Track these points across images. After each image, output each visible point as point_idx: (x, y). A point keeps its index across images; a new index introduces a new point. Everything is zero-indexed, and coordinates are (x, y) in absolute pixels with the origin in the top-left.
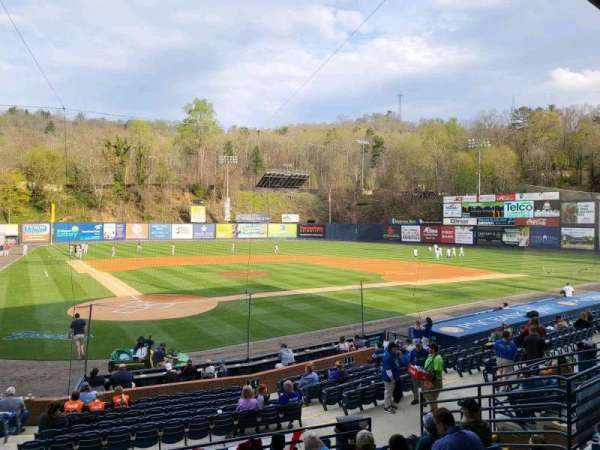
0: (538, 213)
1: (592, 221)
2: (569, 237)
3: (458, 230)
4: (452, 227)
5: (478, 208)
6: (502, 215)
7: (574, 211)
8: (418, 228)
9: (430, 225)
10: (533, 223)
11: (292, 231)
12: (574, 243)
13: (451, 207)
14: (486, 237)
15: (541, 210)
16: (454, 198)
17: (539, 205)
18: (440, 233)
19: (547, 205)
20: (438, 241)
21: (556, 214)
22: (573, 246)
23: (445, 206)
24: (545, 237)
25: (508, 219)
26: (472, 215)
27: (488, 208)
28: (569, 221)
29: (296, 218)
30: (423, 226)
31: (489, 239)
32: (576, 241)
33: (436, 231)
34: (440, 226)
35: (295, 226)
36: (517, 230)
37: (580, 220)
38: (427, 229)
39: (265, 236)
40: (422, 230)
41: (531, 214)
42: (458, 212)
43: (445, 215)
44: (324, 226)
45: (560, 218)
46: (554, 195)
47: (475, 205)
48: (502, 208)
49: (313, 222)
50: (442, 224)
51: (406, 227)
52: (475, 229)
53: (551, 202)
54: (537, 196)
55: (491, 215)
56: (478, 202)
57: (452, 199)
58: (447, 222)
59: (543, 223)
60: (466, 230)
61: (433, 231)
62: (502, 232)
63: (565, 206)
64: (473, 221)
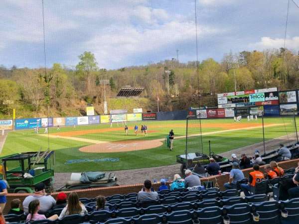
0: (267, 99)
1: (295, 101)
2: (284, 110)
3: (226, 110)
4: (223, 109)
5: (236, 98)
6: (248, 101)
7: (285, 96)
8: (205, 111)
9: (211, 109)
10: (265, 104)
11: (139, 117)
12: (287, 112)
13: (222, 99)
14: (241, 113)
15: (268, 97)
16: (223, 94)
17: (267, 95)
18: (217, 113)
19: (271, 94)
20: (216, 117)
21: (276, 98)
22: (286, 114)
23: (218, 99)
24: (272, 110)
25: (252, 103)
26: (233, 102)
27: (241, 98)
28: (284, 102)
29: (140, 110)
30: (208, 110)
31: (243, 113)
32: (288, 111)
33: (215, 112)
34: (216, 109)
35: (141, 115)
36: (257, 108)
37: (289, 100)
38: (210, 111)
39: (126, 120)
40: (207, 112)
41: (263, 99)
42: (225, 101)
43: (219, 103)
44: (155, 113)
46: (275, 89)
47: (234, 97)
48: (248, 98)
49: (150, 112)
50: (217, 108)
51: (199, 111)
52: (235, 109)
53: (273, 92)
54: (266, 90)
55: (243, 101)
56: (235, 95)
57: (222, 95)
58: (220, 107)
59: (270, 103)
60: (231, 110)
61: (213, 112)
62: (250, 109)
63: (280, 94)
64: (234, 105)
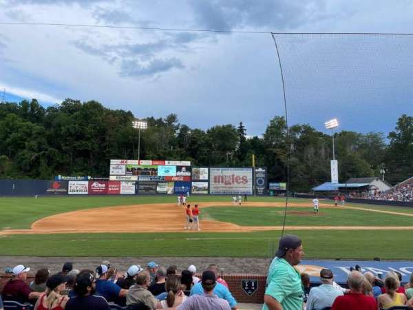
0: (179, 173)
1: (207, 178)
2: (196, 187)
3: (123, 184)
4: (118, 183)
5: (139, 169)
6: (156, 174)
7: (198, 173)
8: (86, 183)
9: (97, 181)
10: (176, 179)
12: (198, 190)
13: (117, 168)
14: (145, 189)
15: (181, 171)
16: (120, 161)
18: (107, 187)
19: (184, 169)
20: (105, 193)
21: (188, 174)
22: (197, 192)
23: (111, 167)
24: (183, 187)
25: (160, 177)
26: (134, 174)
27: (147, 169)
28: (196, 178)
30: (91, 182)
31: (147, 190)
32: (199, 189)
33: (104, 185)
34: (107, 182)
36: (166, 184)
37: (201, 178)
38: (95, 184)
40: (90, 184)
41: (174, 174)
42: (123, 171)
43: (111, 173)
45: (191, 176)
46: (188, 163)
47: (136, 167)
48: (157, 170)
50: (108, 180)
51: (73, 182)
52: (137, 183)
53: (186, 167)
54: (179, 163)
55: (149, 174)
56: (139, 164)
57: (118, 161)
59: (182, 180)
60: (130, 184)
61: (100, 185)
62: (157, 184)
63: (194, 169)
64: (135, 178)
